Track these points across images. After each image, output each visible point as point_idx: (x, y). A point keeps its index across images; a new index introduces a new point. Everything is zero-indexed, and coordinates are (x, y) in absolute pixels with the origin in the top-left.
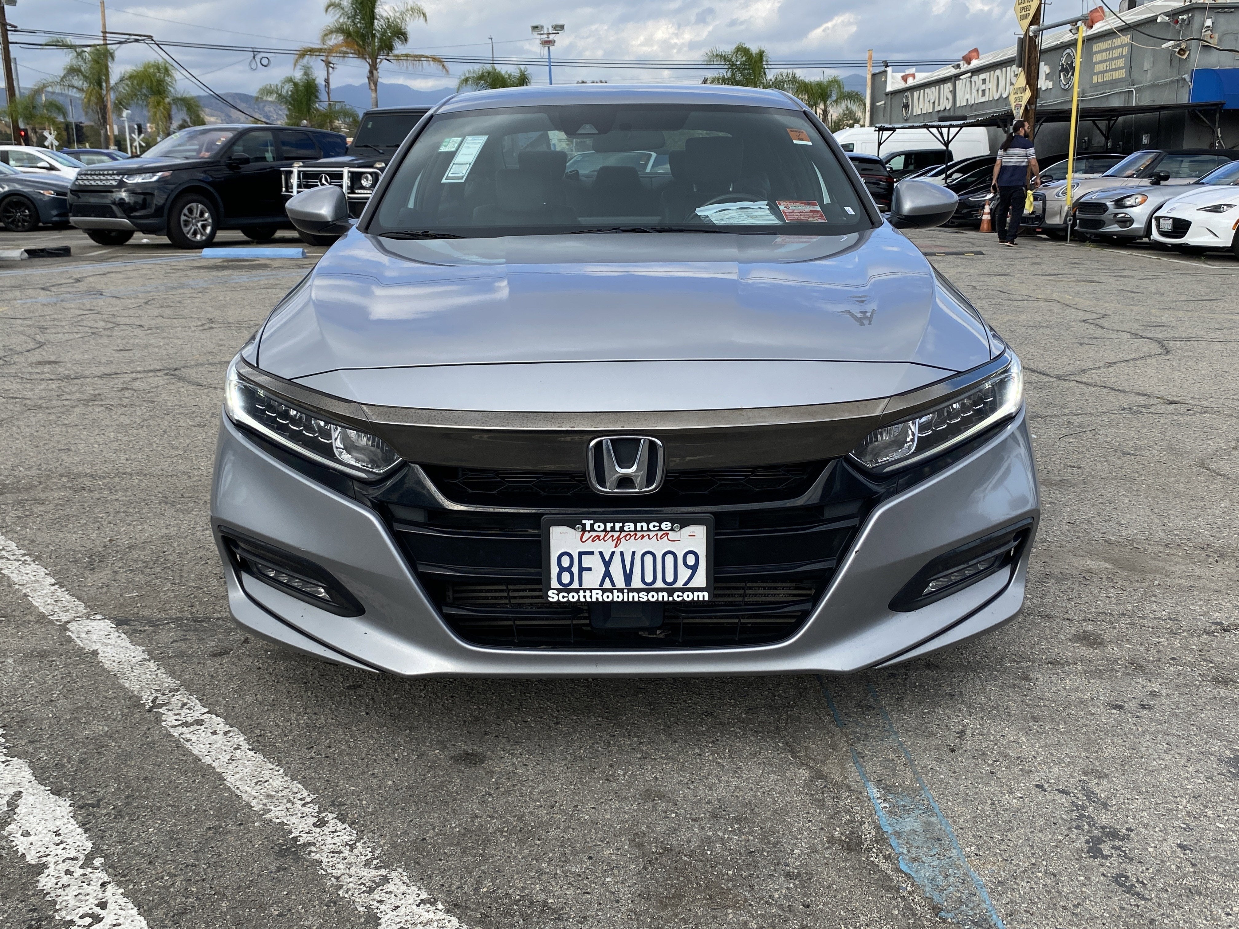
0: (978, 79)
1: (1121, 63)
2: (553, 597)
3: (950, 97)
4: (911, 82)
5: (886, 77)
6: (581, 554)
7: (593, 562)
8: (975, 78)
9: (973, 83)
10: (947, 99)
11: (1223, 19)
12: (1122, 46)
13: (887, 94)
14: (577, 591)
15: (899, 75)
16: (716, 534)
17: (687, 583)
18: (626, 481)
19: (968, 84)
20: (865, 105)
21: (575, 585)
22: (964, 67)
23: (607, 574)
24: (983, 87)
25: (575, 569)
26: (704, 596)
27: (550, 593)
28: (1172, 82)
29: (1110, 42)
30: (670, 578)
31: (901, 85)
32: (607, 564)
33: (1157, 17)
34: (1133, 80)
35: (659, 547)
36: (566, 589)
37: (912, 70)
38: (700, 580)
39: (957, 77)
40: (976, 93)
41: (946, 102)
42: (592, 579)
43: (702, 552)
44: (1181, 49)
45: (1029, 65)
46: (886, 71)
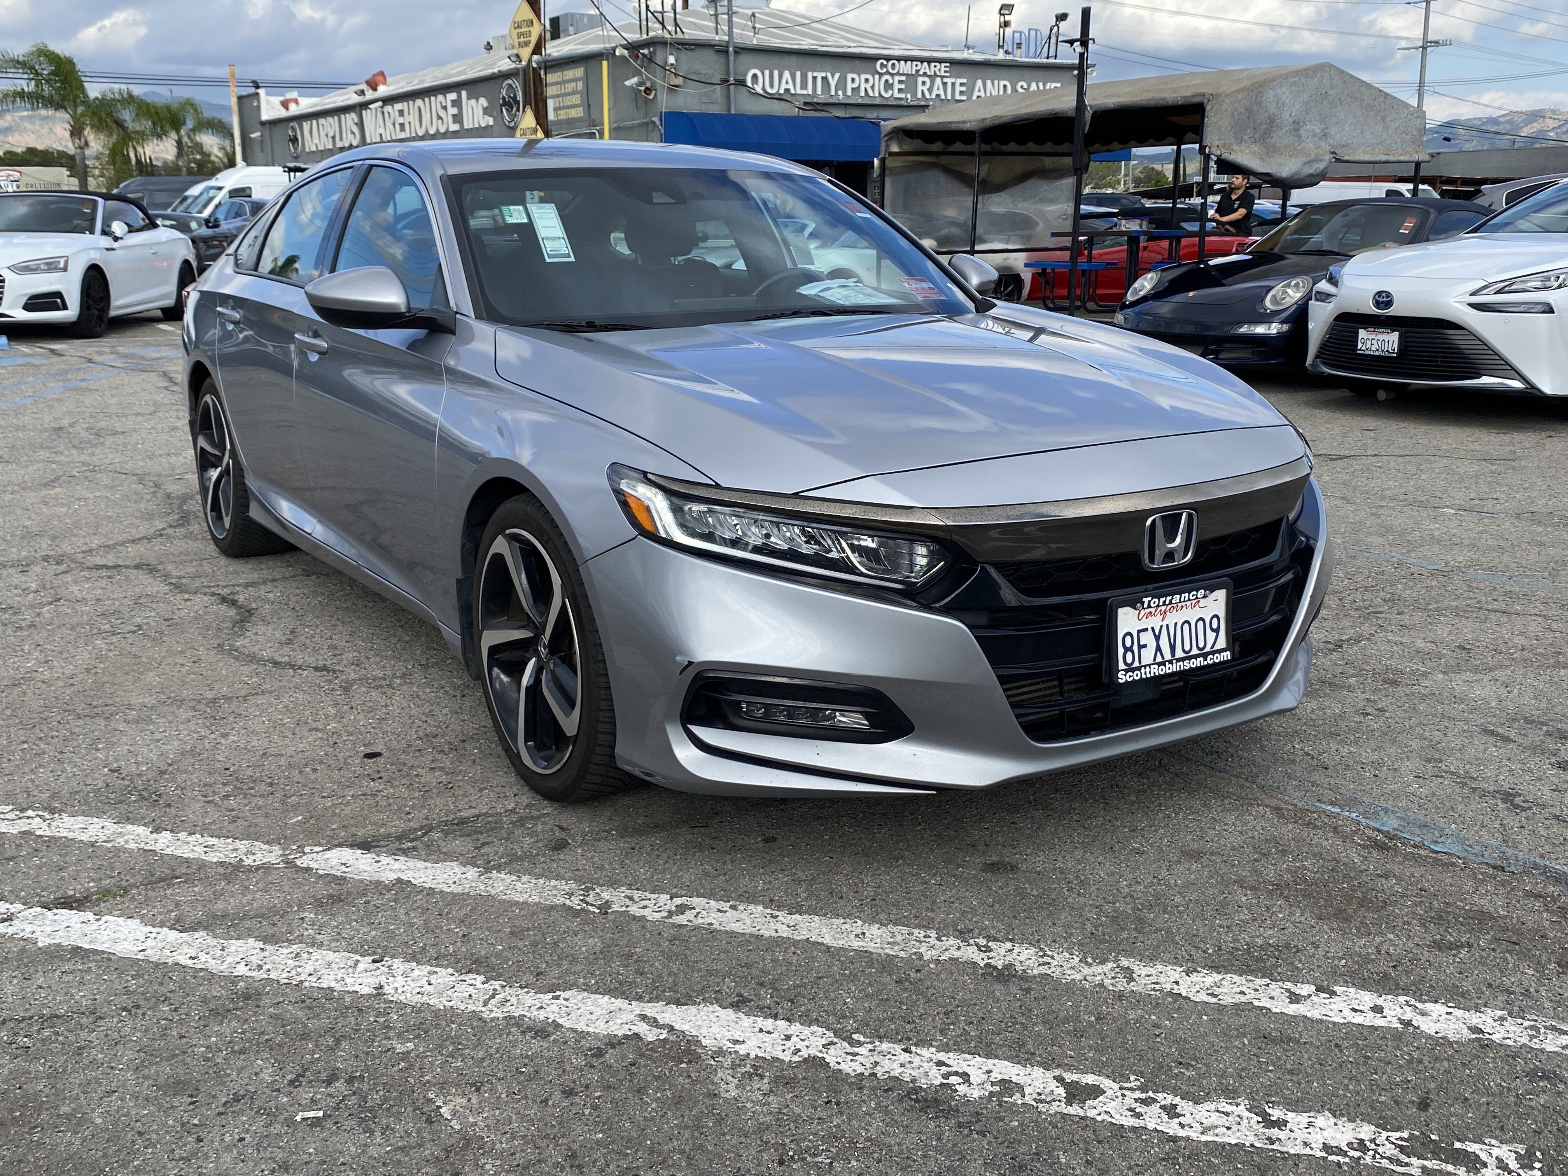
0: (392, 110)
1: (576, 99)
2: (1122, 678)
3: (356, 130)
4: (294, 110)
5: (259, 102)
6: (1139, 632)
7: (1147, 639)
8: (388, 108)
9: (386, 115)
10: (353, 133)
11: (685, 56)
12: (575, 80)
13: (263, 124)
14: (1139, 669)
15: (276, 100)
16: (1235, 594)
17: (1212, 647)
18: (1170, 556)
19: (379, 115)
20: (232, 136)
21: (1136, 664)
22: (370, 95)
23: (1158, 649)
24: (401, 120)
25: (1135, 648)
26: (1227, 655)
27: (1120, 675)
28: (639, 125)
29: (560, 74)
30: (1201, 645)
31: (282, 113)
32: (1157, 638)
33: (614, 49)
34: (594, 120)
35: (1192, 615)
36: (1130, 669)
37: (294, 94)
38: (1222, 643)
39: (365, 105)
40: (392, 127)
41: (351, 136)
42: (1148, 656)
43: (1222, 615)
44: (647, 88)
45: (536, 101)
46: (258, 94)
